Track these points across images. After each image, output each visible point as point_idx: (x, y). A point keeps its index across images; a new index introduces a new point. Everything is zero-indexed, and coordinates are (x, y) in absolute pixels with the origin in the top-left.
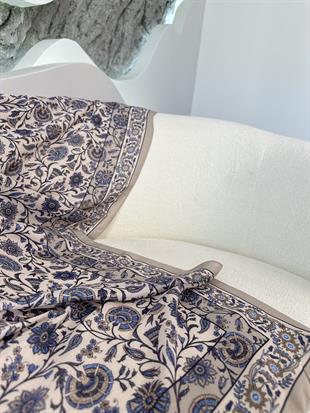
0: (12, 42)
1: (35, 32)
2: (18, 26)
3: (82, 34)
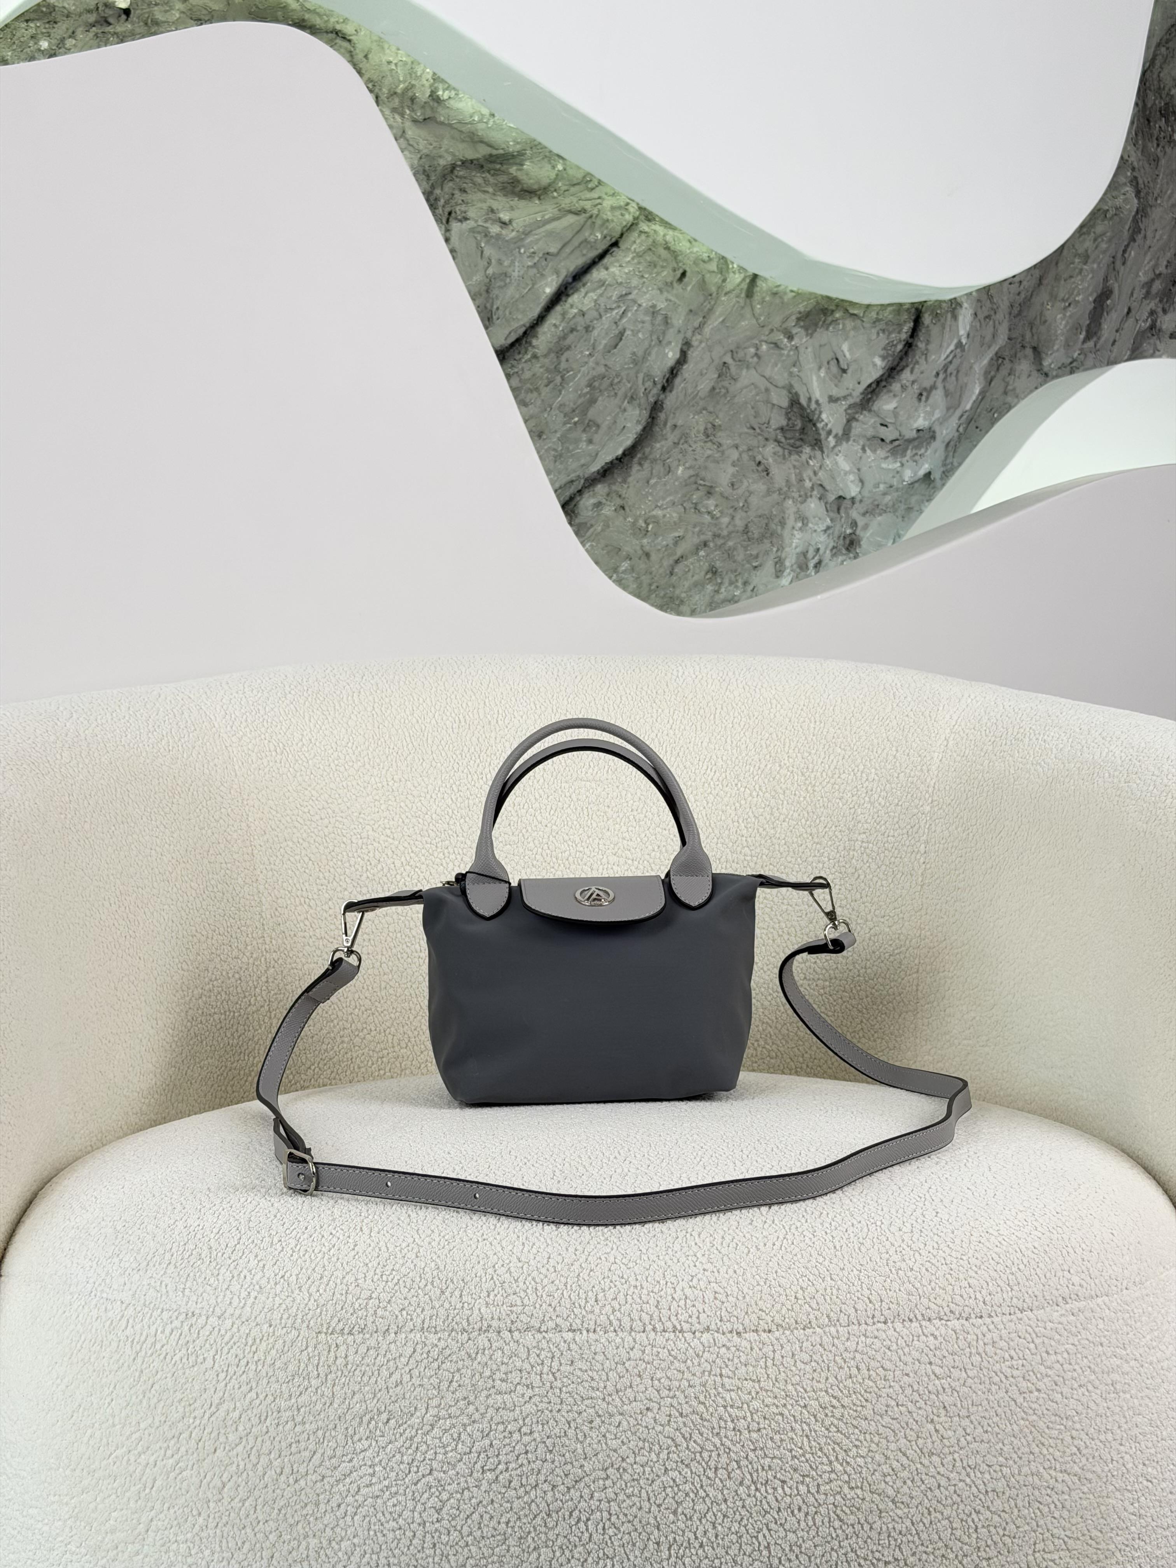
0: (921, 422)
1: (1029, 352)
2: (948, 356)
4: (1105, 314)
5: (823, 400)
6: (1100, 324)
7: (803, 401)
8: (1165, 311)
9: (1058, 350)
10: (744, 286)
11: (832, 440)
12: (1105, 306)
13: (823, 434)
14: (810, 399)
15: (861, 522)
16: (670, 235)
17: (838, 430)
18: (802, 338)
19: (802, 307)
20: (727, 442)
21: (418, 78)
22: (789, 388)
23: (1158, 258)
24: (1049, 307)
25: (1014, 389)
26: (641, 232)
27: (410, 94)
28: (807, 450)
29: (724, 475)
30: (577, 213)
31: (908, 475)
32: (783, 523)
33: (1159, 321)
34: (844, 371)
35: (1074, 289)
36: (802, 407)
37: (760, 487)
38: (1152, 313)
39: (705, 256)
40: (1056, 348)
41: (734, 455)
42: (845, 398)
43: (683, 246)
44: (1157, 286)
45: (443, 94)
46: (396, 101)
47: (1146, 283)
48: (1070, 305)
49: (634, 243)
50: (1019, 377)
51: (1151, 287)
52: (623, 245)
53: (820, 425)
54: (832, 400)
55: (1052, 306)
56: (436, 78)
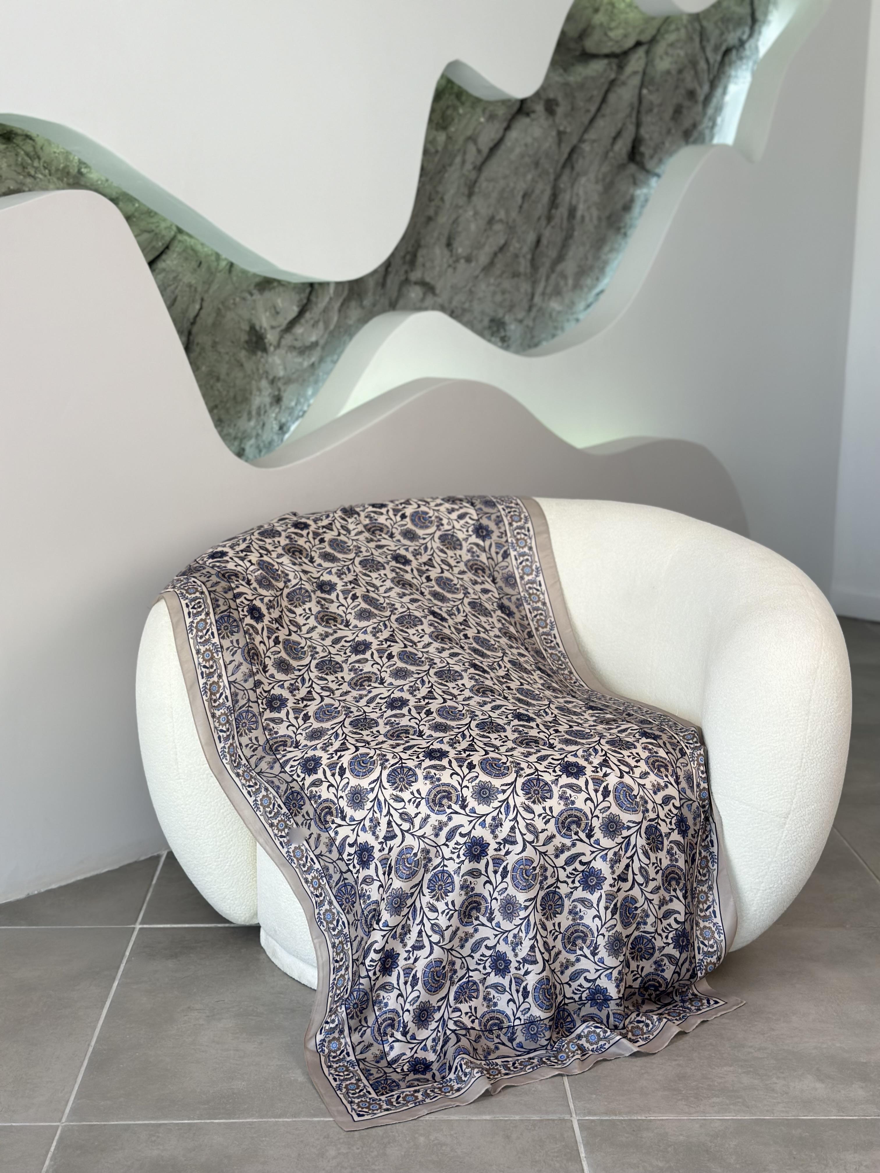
0: (313, 339)
2: (326, 304)
3: (457, 261)
5: (268, 328)
7: (258, 328)
8: (412, 270)
10: (228, 267)
11: (272, 349)
13: (268, 345)
14: (261, 327)
15: (283, 388)
16: (192, 242)
17: (275, 343)
18: (257, 296)
19: (257, 280)
20: (223, 351)
21: (71, 162)
22: (250, 321)
26: (180, 241)
27: (66, 170)
28: (259, 353)
29: (223, 369)
30: (149, 232)
31: (306, 364)
32: (251, 393)
34: (278, 313)
36: (256, 331)
37: (240, 375)
38: (406, 272)
39: (210, 252)
41: (227, 358)
42: (279, 326)
43: (199, 248)
44: (408, 258)
45: (84, 170)
46: (59, 175)
49: (177, 248)
52: (172, 248)
53: (266, 341)
54: (273, 328)
56: (80, 162)
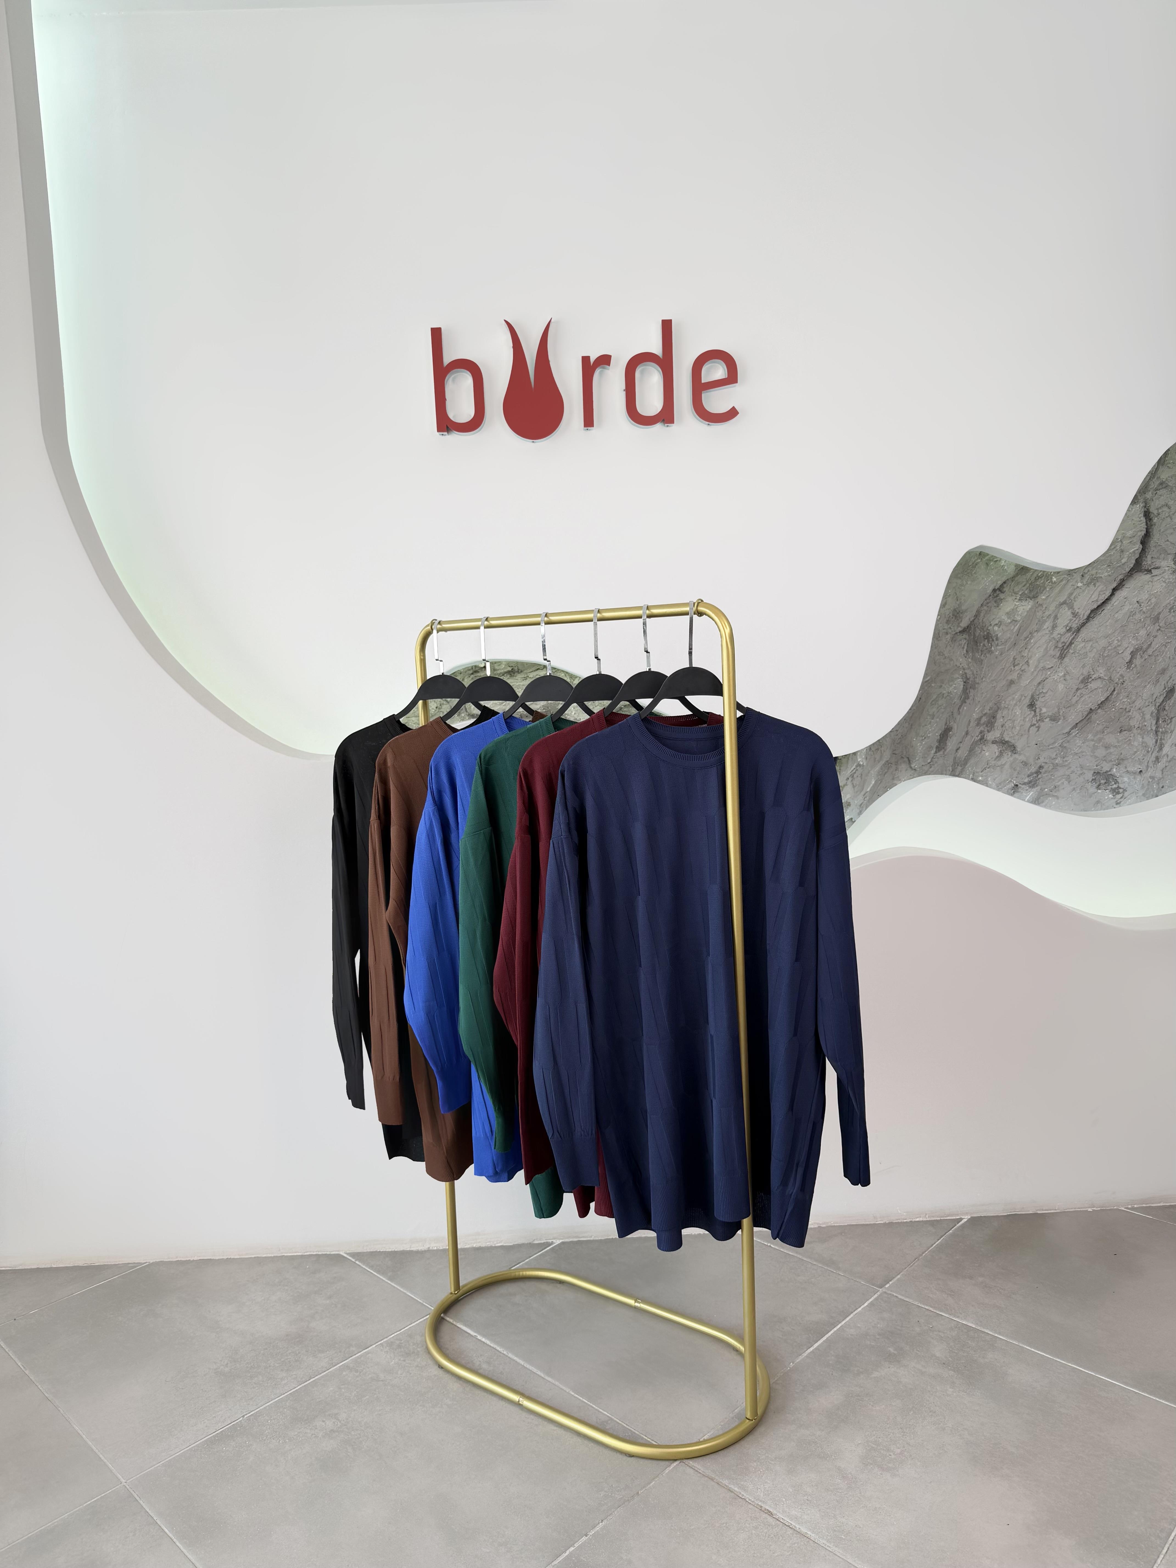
1: (906, 759)
2: (852, 771)
3: (1041, 720)
4: (949, 738)
6: (946, 744)
8: (988, 731)
9: (918, 760)
12: (949, 735)
23: (985, 706)
24: (915, 739)
25: (898, 777)
33: (985, 736)
35: (927, 731)
38: (981, 732)
40: (917, 759)
44: (984, 719)
47: (978, 719)
48: (925, 738)
50: (901, 771)
51: (980, 720)
55: (916, 739)
